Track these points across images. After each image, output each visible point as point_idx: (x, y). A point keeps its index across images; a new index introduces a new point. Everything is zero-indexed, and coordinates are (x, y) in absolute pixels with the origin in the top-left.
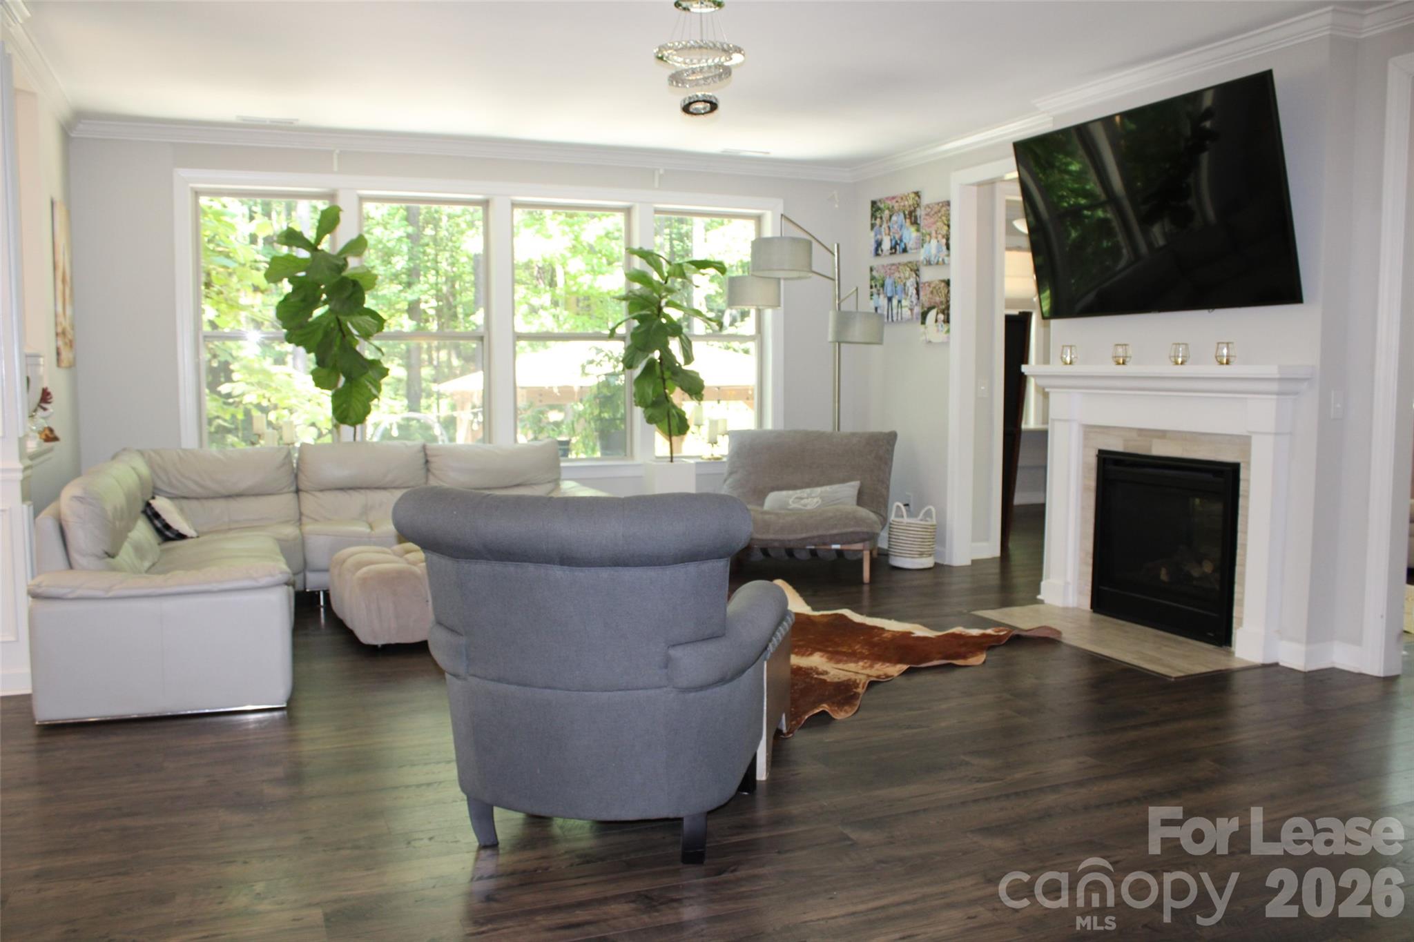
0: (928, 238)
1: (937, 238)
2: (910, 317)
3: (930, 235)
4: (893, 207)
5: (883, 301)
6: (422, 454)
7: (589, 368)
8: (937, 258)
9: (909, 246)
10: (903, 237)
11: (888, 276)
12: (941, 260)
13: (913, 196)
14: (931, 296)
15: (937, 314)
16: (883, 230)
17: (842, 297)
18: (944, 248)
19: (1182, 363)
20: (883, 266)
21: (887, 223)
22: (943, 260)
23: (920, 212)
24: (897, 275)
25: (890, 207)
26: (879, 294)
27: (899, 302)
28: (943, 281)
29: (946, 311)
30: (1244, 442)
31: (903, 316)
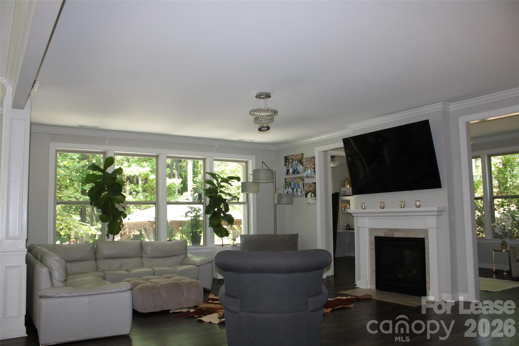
0: (307, 169)
1: (310, 169)
2: (301, 195)
3: (308, 168)
4: (293, 159)
5: (290, 190)
6: (140, 245)
7: (189, 214)
8: (311, 175)
9: (300, 172)
10: (298, 169)
11: (292, 182)
12: (312, 176)
13: (301, 155)
14: (309, 188)
15: (311, 194)
16: (289, 166)
17: (276, 189)
18: (313, 172)
19: (403, 208)
20: (290, 178)
21: (291, 164)
22: (313, 176)
23: (304, 160)
24: (295, 181)
25: (292, 158)
26: (289, 188)
27: (297, 190)
28: (313, 183)
29: (314, 193)
30: (426, 231)
31: (298, 195)
